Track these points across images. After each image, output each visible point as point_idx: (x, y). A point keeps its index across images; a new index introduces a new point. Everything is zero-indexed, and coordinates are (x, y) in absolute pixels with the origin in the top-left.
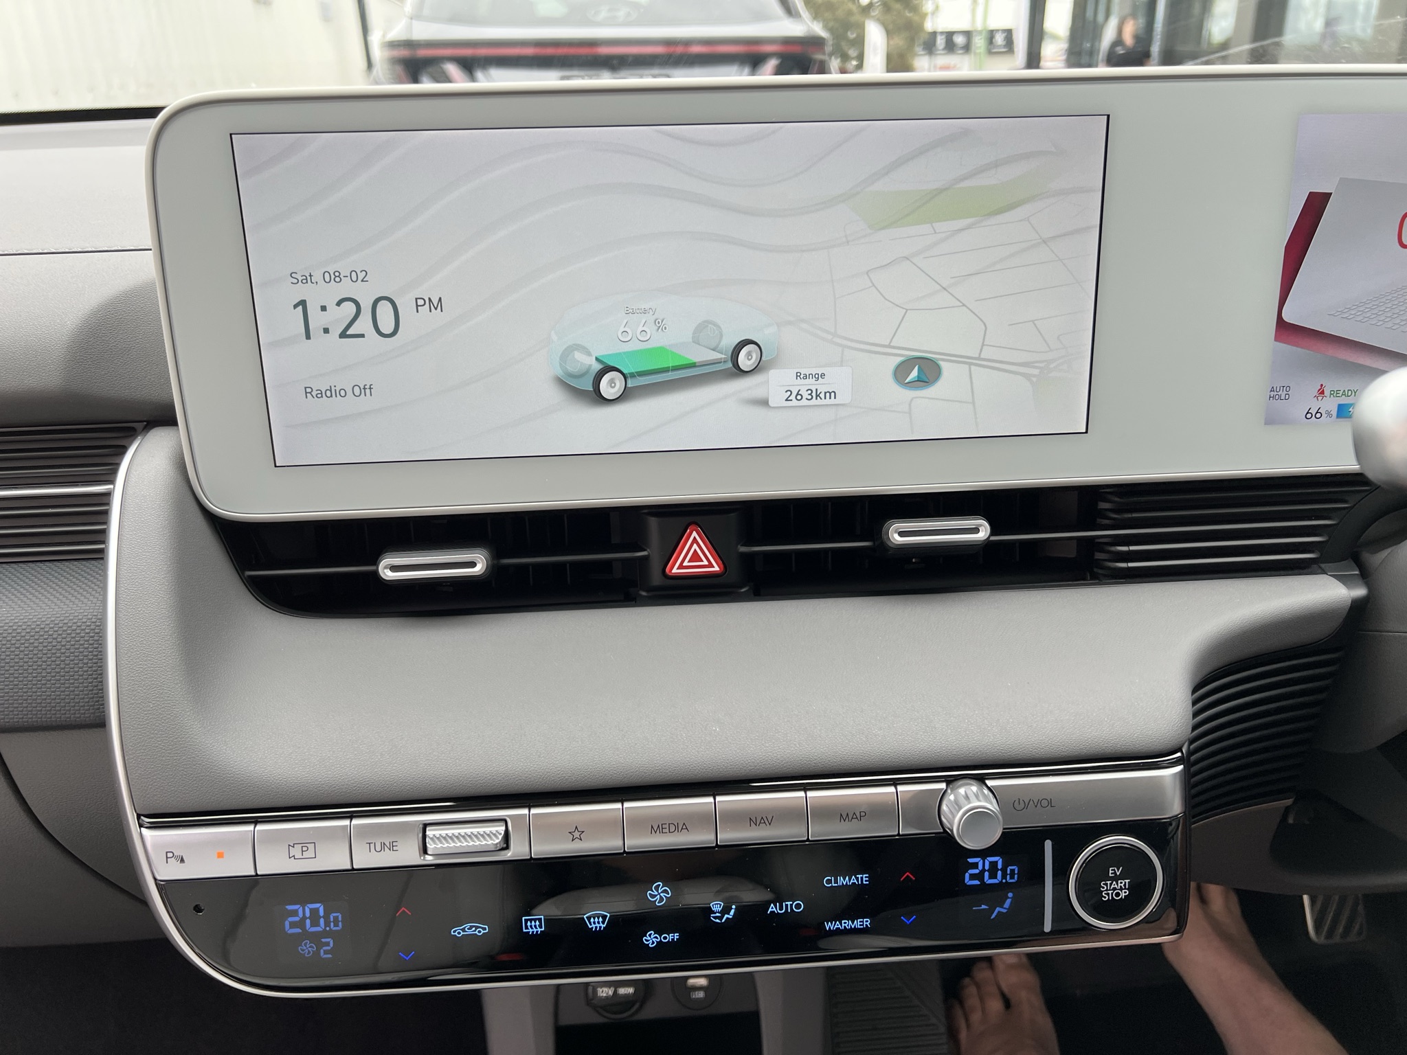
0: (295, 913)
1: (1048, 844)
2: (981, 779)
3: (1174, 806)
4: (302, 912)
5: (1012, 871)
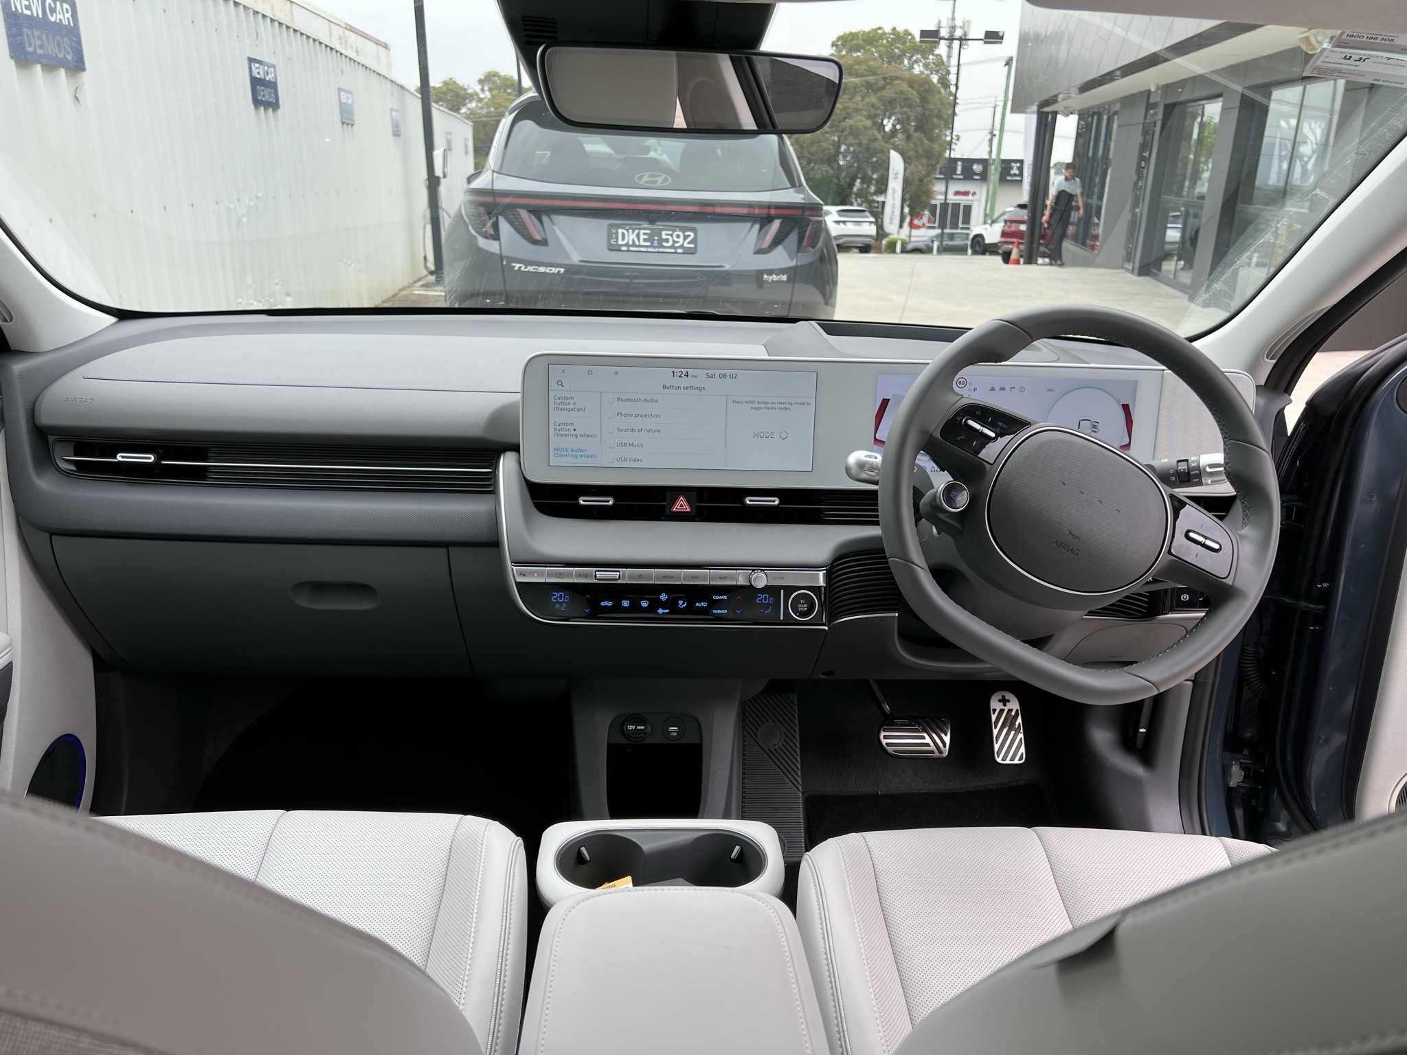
0: (555, 595)
1: (782, 591)
2: (763, 570)
3: (822, 584)
4: (557, 594)
5: (771, 600)
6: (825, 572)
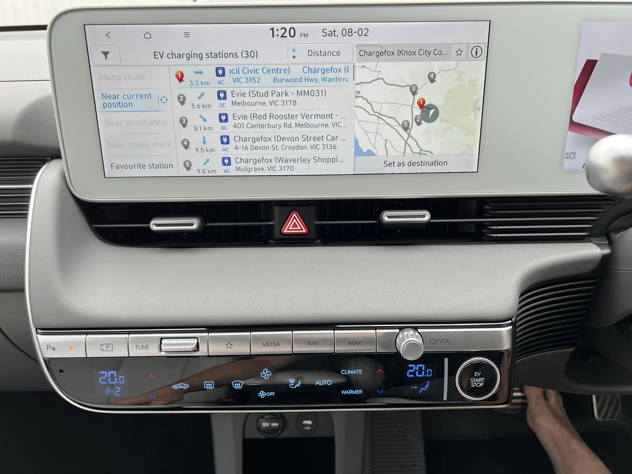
0: (104, 375)
1: (446, 360)
2: (416, 329)
3: (506, 345)
4: (107, 374)
5: (429, 372)
6: (511, 327)
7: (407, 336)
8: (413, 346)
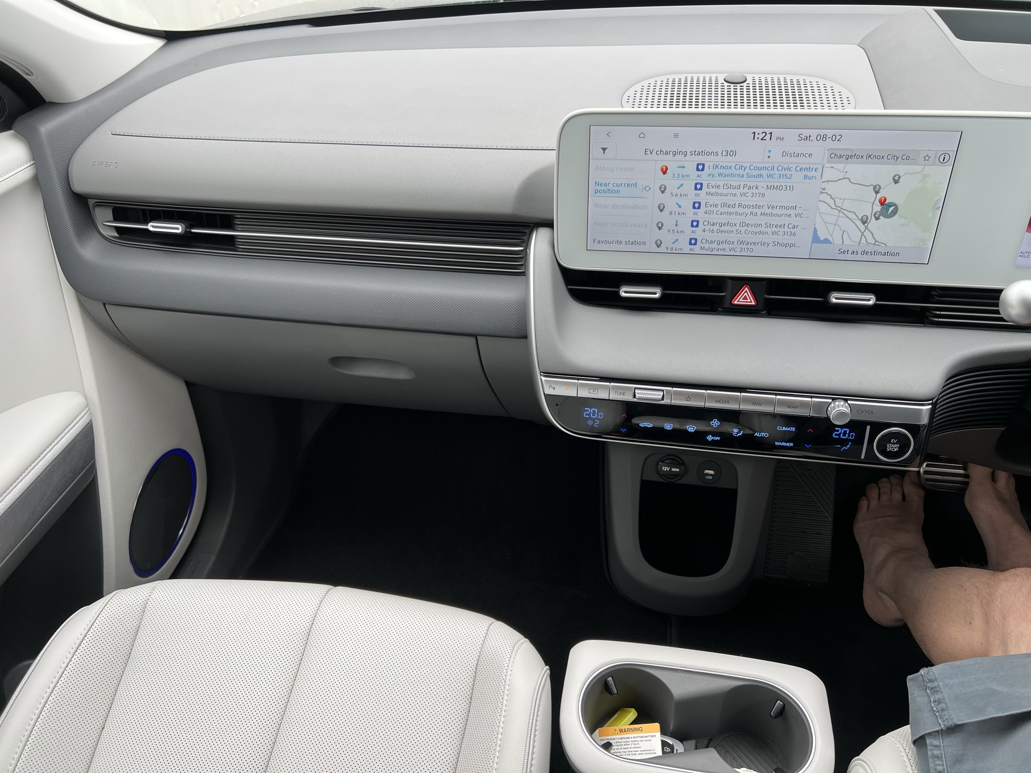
1: (868, 427)
2: (846, 400)
3: (925, 420)
4: (590, 410)
5: (852, 435)
6: (930, 406)
7: (838, 406)
8: (841, 414)
